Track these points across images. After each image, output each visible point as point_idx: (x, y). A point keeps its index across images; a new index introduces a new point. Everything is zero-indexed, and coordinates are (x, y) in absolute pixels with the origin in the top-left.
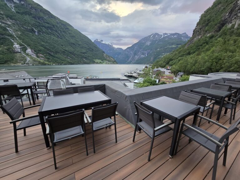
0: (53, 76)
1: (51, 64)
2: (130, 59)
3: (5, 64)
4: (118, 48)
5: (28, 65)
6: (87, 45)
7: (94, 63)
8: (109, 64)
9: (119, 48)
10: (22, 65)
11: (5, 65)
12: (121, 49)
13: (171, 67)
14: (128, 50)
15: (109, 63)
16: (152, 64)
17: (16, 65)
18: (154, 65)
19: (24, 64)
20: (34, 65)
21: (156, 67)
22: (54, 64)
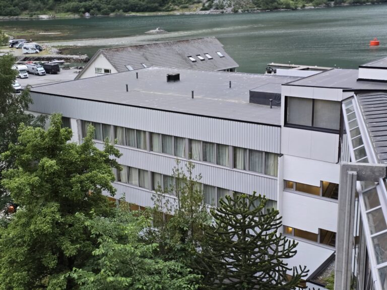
0: (363, 73)
1: (300, 6)
3: (160, 11)
5: (219, 12)
10: (203, 12)
11: (160, 14)
17: (187, 13)
19: (210, 7)
20: (240, 11)
22: (309, 6)
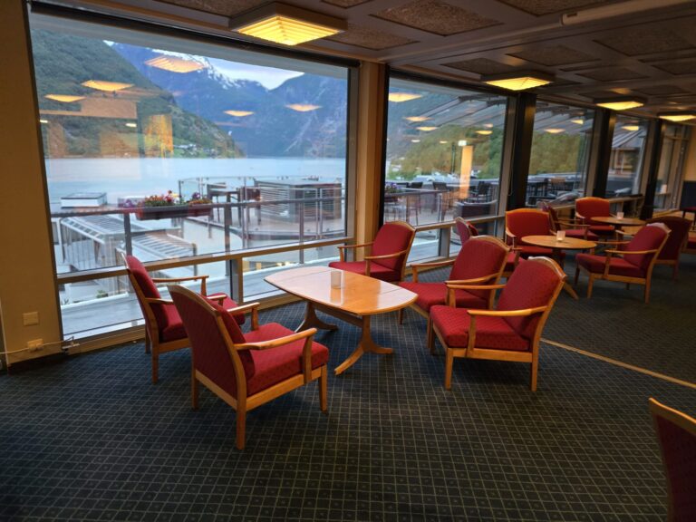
2: (302, 134)
4: (239, 82)
6: (81, 59)
7: (122, 155)
8: (197, 155)
9: (246, 82)
12: (255, 87)
13: (481, 167)
14: (290, 90)
15: (201, 151)
16: (403, 159)
18: (413, 163)
21: (419, 169)
